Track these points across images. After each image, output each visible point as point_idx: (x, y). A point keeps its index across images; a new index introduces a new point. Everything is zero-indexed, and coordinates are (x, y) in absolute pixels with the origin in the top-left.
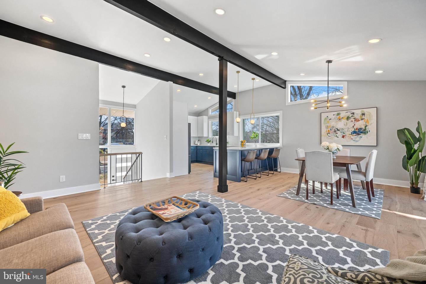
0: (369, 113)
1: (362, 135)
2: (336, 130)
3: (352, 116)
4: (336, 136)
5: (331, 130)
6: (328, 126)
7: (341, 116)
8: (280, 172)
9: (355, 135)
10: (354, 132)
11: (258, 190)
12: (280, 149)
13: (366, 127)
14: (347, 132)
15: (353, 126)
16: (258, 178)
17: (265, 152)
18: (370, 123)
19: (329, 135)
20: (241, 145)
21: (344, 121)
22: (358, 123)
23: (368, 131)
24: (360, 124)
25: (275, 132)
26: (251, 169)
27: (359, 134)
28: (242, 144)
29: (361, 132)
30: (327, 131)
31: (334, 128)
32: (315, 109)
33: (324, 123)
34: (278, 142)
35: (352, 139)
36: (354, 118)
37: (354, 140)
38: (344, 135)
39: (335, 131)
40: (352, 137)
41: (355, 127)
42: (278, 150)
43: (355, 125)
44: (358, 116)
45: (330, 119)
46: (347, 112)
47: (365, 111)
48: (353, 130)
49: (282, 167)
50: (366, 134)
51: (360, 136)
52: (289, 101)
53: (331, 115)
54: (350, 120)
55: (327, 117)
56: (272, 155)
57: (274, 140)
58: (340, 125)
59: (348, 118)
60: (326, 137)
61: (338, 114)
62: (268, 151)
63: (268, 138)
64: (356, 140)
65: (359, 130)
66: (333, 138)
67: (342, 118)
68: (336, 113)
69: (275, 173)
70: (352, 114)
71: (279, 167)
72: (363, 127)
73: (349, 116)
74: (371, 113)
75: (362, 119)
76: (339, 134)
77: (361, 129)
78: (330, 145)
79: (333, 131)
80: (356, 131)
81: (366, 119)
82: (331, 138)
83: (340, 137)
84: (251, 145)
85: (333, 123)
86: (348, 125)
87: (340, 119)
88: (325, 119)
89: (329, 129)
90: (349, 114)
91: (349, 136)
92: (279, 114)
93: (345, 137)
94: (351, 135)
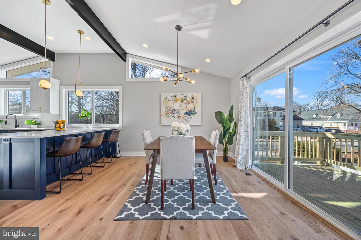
0: (197, 97)
1: (192, 116)
2: (173, 110)
3: (185, 99)
4: (174, 116)
5: (169, 110)
6: (166, 106)
7: (177, 98)
8: (119, 158)
9: (187, 116)
10: (187, 113)
11: (79, 212)
12: (119, 131)
13: (194, 109)
14: (181, 113)
15: (186, 108)
16: (85, 177)
17: (99, 136)
18: (197, 106)
19: (167, 115)
20: (55, 127)
21: (179, 102)
22: (189, 105)
23: (196, 113)
24: (190, 107)
25: (115, 113)
26: (76, 163)
27: (190, 115)
28: (58, 126)
29: (191, 114)
30: (166, 111)
31: (172, 109)
32: (164, 81)
33: (164, 103)
34: (117, 122)
35: (185, 119)
36: (187, 101)
37: (186, 120)
38: (179, 115)
39: (173, 112)
40: (185, 118)
41: (187, 109)
42: (116, 131)
43: (187, 106)
44: (189, 99)
45: (169, 100)
46: (182, 95)
47: (194, 95)
48: (186, 111)
49: (121, 151)
50: (194, 115)
51: (190, 116)
52: (130, 77)
53: (169, 96)
54: (184, 102)
55: (166, 97)
56: (110, 139)
57: (113, 120)
58: (176, 106)
59: (182, 101)
60: (165, 117)
61: (175, 96)
62: (104, 134)
63: (108, 119)
64: (188, 120)
65: (190, 111)
66: (171, 118)
67: (178, 100)
68: (173, 95)
69: (114, 159)
70: (185, 97)
71: (118, 152)
72: (193, 109)
73: (183, 99)
74: (197, 98)
75: (192, 102)
76: (176, 115)
77: (191, 110)
78: (180, 126)
79: (171, 111)
80: (188, 112)
81: (194, 102)
82: (169, 118)
83: (177, 117)
84: (81, 126)
85: (171, 104)
86: (182, 106)
87: (176, 101)
88: (165, 99)
89: (168, 110)
90: (183, 97)
91: (183, 116)
92: (119, 89)
93: (180, 117)
94: (184, 116)
